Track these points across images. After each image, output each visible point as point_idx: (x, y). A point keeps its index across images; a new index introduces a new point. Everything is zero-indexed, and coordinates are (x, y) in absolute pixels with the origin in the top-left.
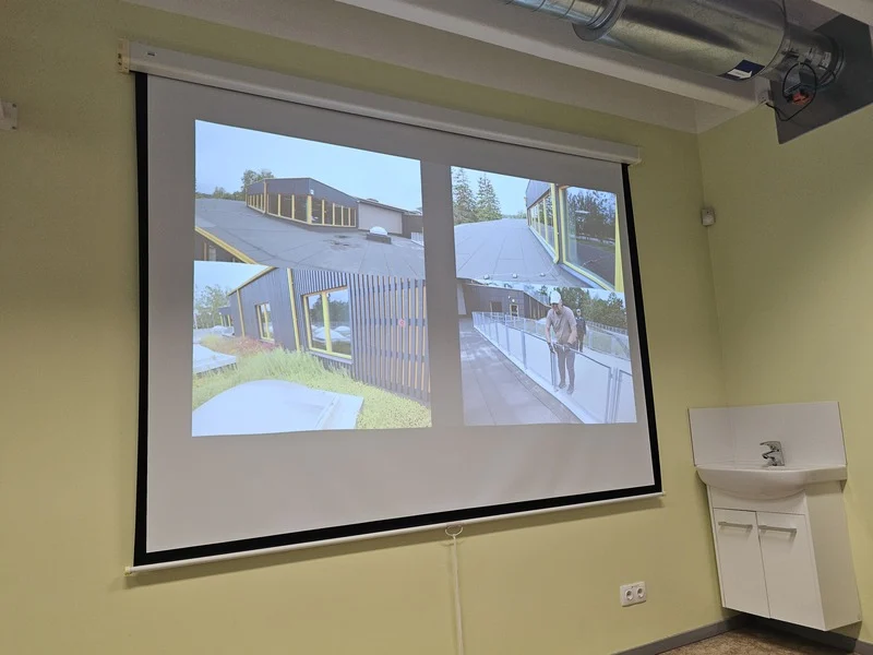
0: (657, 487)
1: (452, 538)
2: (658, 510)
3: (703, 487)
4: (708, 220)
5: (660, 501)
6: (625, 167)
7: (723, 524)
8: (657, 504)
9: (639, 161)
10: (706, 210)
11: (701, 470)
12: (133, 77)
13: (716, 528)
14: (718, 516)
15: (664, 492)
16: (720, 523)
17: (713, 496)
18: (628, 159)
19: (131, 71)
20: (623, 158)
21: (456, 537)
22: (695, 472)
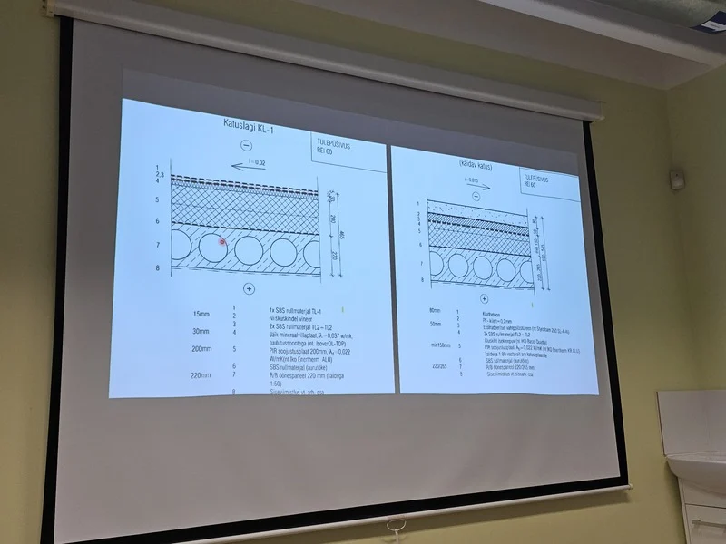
0: (623, 479)
1: (394, 533)
2: (624, 505)
3: (674, 480)
4: (678, 184)
5: (626, 494)
6: (586, 124)
7: (697, 523)
8: (622, 498)
9: (602, 118)
10: (676, 172)
11: (672, 461)
12: (58, 20)
13: (689, 527)
14: (691, 514)
15: (630, 485)
16: (693, 522)
17: (685, 491)
18: (590, 116)
19: (55, 15)
20: (585, 115)
21: (399, 532)
22: (665, 462)
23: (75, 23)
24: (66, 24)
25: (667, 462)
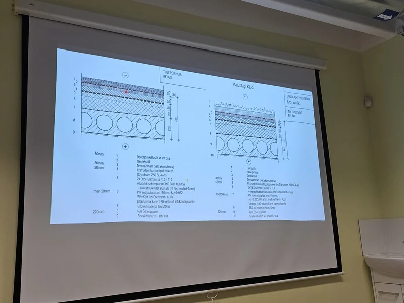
0: (339, 269)
1: (211, 300)
2: (340, 283)
3: (368, 269)
4: (368, 104)
5: (341, 277)
6: (317, 71)
7: (381, 293)
8: (339, 279)
9: (325, 68)
10: (367, 97)
11: (366, 258)
12: (20, 18)
13: (377, 295)
14: (378, 288)
15: (343, 272)
16: (379, 292)
17: (374, 275)
18: (318, 67)
19: (19, 14)
20: (316, 66)
21: (213, 299)
22: (363, 259)
23: (30, 18)
24: (25, 19)
25: (364, 260)
